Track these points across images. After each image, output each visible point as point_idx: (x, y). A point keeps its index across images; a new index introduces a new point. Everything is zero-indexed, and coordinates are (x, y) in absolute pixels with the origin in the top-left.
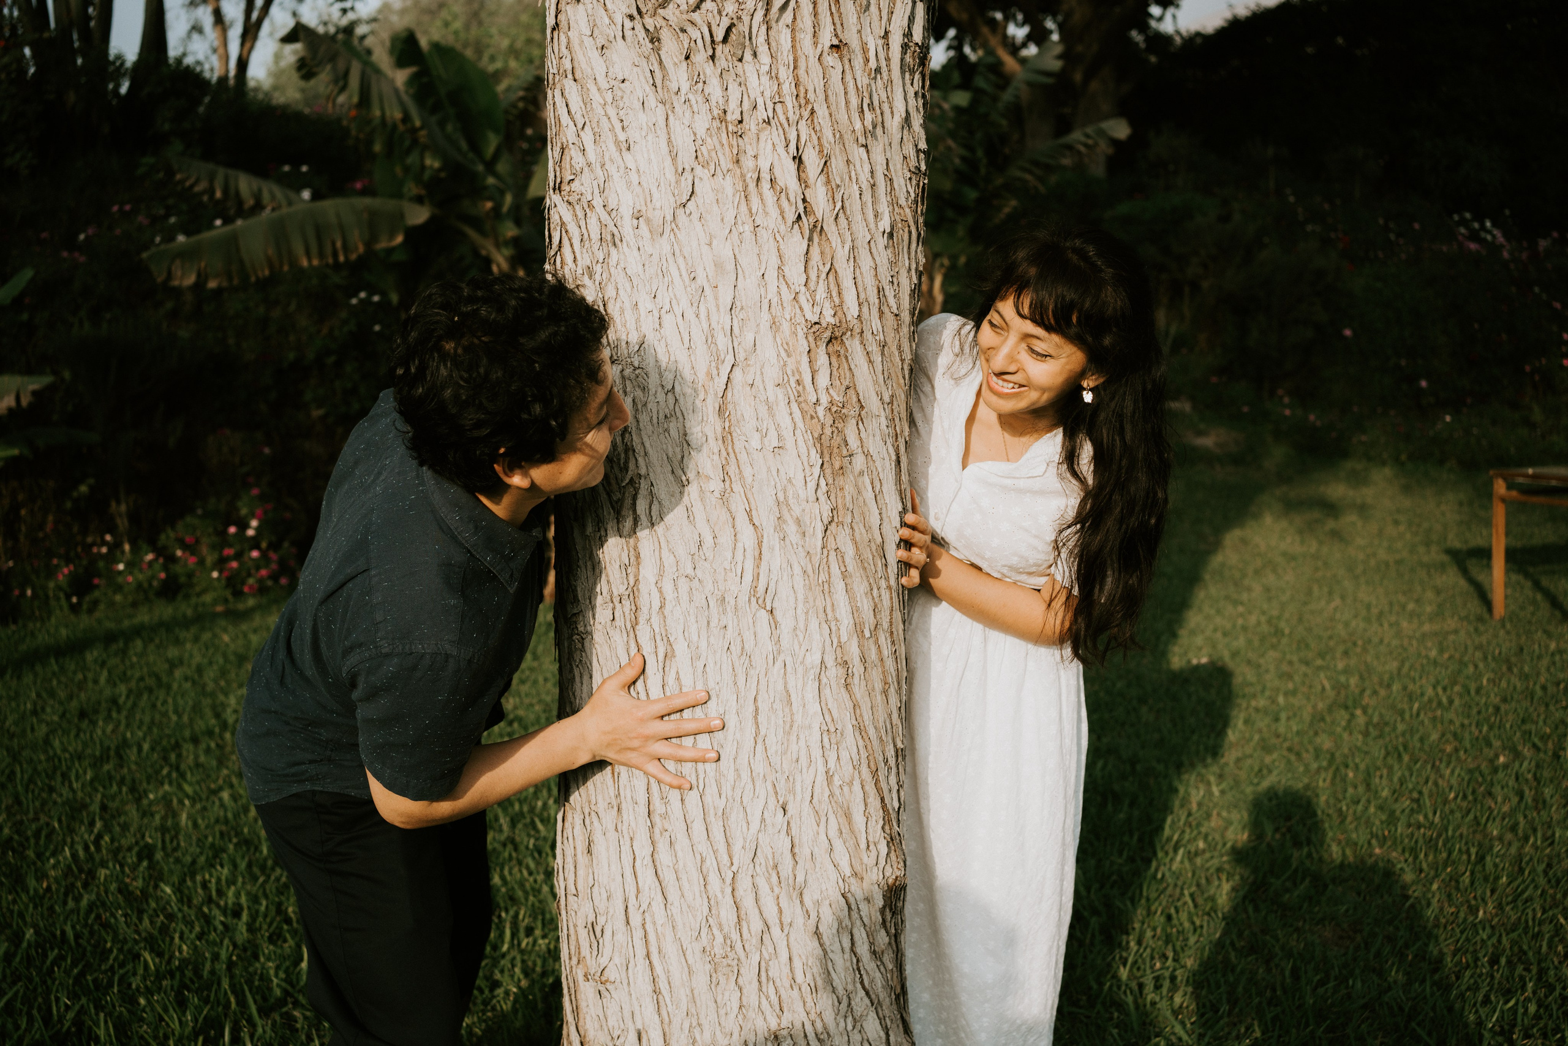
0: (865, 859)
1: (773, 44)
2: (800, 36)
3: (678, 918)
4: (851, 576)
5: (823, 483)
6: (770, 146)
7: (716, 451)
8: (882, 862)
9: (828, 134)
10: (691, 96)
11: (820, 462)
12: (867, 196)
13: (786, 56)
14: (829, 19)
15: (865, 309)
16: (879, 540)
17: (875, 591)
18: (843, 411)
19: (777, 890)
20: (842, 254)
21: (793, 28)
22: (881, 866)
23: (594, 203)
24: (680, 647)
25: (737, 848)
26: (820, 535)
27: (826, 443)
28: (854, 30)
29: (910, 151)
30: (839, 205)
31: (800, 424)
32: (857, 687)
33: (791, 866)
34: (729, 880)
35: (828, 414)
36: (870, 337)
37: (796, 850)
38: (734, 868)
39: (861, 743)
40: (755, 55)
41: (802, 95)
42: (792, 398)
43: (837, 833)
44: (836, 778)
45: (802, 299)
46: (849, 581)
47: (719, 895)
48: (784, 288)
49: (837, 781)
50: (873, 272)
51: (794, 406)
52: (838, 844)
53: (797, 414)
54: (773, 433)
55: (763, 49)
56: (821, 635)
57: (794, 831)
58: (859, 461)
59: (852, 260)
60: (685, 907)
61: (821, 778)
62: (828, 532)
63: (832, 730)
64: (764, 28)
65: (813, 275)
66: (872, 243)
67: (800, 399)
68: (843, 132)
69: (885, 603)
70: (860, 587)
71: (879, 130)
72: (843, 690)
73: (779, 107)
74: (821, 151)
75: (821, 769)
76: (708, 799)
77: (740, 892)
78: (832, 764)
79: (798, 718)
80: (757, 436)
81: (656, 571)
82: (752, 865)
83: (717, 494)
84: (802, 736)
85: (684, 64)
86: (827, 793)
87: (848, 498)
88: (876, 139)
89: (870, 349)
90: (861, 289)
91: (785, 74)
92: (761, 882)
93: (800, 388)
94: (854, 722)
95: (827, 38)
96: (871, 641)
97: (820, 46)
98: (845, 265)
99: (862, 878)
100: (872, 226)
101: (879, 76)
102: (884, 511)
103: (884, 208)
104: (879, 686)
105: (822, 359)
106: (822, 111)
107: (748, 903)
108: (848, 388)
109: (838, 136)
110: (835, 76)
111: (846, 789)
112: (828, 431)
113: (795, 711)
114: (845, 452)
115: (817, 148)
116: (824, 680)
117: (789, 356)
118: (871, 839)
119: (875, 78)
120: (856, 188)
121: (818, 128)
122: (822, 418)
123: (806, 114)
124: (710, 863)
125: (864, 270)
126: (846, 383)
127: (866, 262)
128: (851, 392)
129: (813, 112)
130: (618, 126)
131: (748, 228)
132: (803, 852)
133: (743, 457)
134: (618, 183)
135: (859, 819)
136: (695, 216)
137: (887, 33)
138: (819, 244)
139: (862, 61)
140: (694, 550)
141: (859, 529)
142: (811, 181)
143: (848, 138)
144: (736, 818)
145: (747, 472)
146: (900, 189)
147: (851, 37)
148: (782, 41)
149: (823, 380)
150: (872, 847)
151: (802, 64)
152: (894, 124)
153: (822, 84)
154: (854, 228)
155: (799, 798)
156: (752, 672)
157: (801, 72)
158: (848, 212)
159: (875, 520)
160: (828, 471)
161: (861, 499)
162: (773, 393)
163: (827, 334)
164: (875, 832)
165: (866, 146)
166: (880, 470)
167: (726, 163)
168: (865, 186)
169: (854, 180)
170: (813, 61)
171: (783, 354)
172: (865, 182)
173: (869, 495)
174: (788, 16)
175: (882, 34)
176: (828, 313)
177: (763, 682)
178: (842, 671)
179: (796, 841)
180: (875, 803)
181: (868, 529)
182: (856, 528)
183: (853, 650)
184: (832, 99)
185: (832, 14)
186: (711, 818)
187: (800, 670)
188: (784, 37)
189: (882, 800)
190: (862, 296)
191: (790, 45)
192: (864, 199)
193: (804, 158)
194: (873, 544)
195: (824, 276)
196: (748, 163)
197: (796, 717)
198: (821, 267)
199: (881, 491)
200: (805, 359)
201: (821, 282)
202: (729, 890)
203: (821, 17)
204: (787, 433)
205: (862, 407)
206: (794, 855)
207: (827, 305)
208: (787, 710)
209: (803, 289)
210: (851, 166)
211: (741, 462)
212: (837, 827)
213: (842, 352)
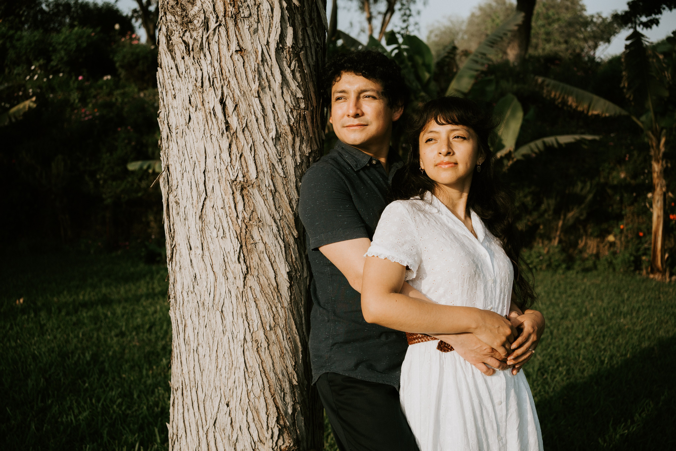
0: (266, 435)
1: (211, 51)
2: (221, 47)
3: (189, 443)
4: (259, 300)
5: (242, 255)
6: (213, 98)
7: (200, 236)
8: (276, 438)
9: (237, 92)
10: (186, 76)
11: (239, 245)
12: (261, 121)
13: (216, 56)
14: (235, 38)
15: (261, 175)
16: (275, 284)
17: (274, 309)
18: (251, 222)
19: (224, 440)
20: (247, 149)
21: (218, 42)
22: (275, 440)
23: (165, 122)
24: (189, 322)
25: (208, 418)
26: (242, 280)
27: (243, 237)
28: (249, 42)
29: (288, 98)
30: (244, 125)
31: (231, 227)
32: (263, 353)
33: (230, 431)
34: (205, 432)
35: (243, 223)
36: (264, 188)
37: (233, 424)
38: (207, 427)
39: (265, 380)
40: (205, 56)
41: (224, 74)
42: (228, 215)
43: (252, 420)
44: (252, 394)
45: (229, 168)
46: (257, 302)
47: (202, 437)
48: (222, 163)
49: (252, 395)
50: (266, 157)
51: (229, 218)
52: (252, 425)
53: (230, 222)
54: (221, 230)
55: (207, 53)
56: (244, 326)
57: (233, 415)
58: (261, 247)
59: (253, 151)
60: (192, 440)
61: (245, 393)
62: (247, 279)
63: (249, 371)
64: (207, 43)
65: (234, 157)
66: (265, 143)
67: (231, 215)
68: (245, 91)
69: (281, 314)
70: (263, 306)
71: (267, 90)
72: (256, 353)
73: (215, 80)
74: (234, 100)
75: (245, 389)
76: (199, 392)
77: (209, 438)
78: (250, 387)
79: (235, 363)
80: (215, 231)
81: (182, 287)
82: (214, 427)
83: (200, 256)
84: (236, 372)
85: (183, 61)
86: (247, 400)
87: (255, 263)
88: (266, 93)
89: (265, 194)
90: (258, 165)
91: (216, 65)
92: (217, 435)
93: (230, 210)
94: (261, 369)
95: (234, 47)
96: (272, 332)
97: (231, 51)
98: (249, 153)
99: (264, 444)
100: (265, 135)
101: (266, 64)
102: (278, 271)
103: (272, 126)
104: (277, 354)
105: (239, 198)
106: (233, 82)
107: (212, 444)
108: (253, 212)
109: (242, 92)
110: (240, 64)
111: (256, 400)
112: (244, 231)
113: (233, 359)
114: (252, 241)
115: (232, 99)
116: (246, 347)
117: (225, 195)
118: (270, 425)
119: (263, 65)
120: (254, 116)
121: (232, 90)
122: (240, 225)
123: (226, 83)
124: (199, 422)
125: (260, 156)
126: (252, 209)
127: (261, 152)
128: (254, 213)
129: (229, 82)
130: (172, 88)
131: (209, 135)
132: (237, 426)
133: (209, 240)
134: (172, 114)
135: (263, 416)
136: (192, 130)
137: (268, 43)
138: (236, 144)
139: (254, 57)
140: (193, 280)
141: (263, 279)
142: (230, 114)
143: (248, 93)
144: (208, 404)
145: (211, 247)
146: (283, 117)
147: (247, 45)
148: (215, 50)
149: (240, 207)
150: (270, 430)
151: (223, 59)
152: (276, 86)
153: (233, 69)
154: (254, 136)
155: (235, 399)
156: (215, 339)
157: (223, 63)
158: (250, 129)
159: (272, 275)
160: (245, 250)
161: (262, 264)
162: (221, 212)
163: (240, 186)
164: (272, 422)
165: (259, 97)
166: (273, 251)
167: (200, 106)
168: (260, 116)
169: (253, 114)
170: (228, 58)
171: (223, 194)
172: (259, 114)
173: (267, 263)
174: (216, 38)
175: (266, 43)
176: (240, 176)
177: (220, 343)
178: (255, 344)
179: (233, 420)
180: (272, 409)
181: (268, 279)
182: (260, 278)
183: (261, 336)
184: (238, 76)
185: (236, 36)
186: (200, 403)
187: (235, 340)
188: (214, 47)
189: (277, 408)
190: (259, 168)
191: (218, 50)
192: (259, 121)
193: (227, 103)
194: (271, 286)
195: (238, 158)
196: (206, 105)
197: (234, 363)
198: (237, 154)
199: (275, 261)
200: (231, 197)
201: (238, 161)
202: (205, 436)
203: (231, 37)
204: (226, 230)
205: (260, 221)
206: (232, 427)
207: (240, 172)
208: (230, 358)
209: (229, 164)
210: (251, 107)
211: (209, 242)
212: (252, 417)
213: (249, 194)
